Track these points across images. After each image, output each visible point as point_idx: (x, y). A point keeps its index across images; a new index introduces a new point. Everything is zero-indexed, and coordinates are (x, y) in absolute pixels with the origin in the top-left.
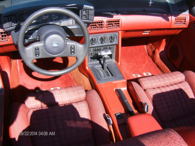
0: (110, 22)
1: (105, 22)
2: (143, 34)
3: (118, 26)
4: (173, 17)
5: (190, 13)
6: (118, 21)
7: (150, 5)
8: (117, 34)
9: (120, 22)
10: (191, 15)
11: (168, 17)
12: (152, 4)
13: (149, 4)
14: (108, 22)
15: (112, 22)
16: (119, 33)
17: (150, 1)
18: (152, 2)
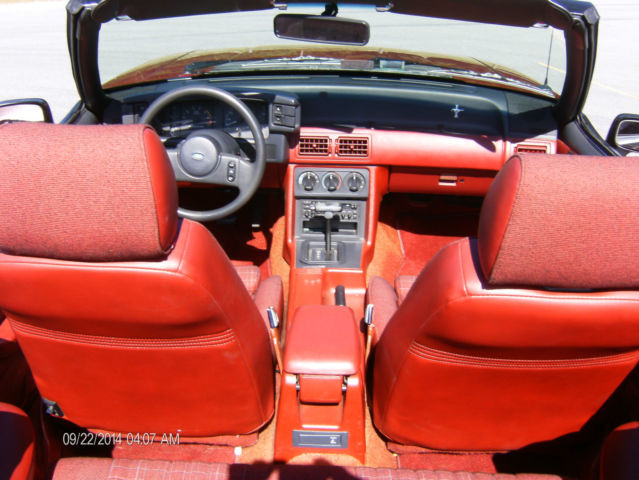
0: (346, 141)
1: (334, 141)
2: (441, 184)
3: (365, 152)
4: (508, 143)
5: (561, 136)
6: (365, 142)
7: (456, 116)
8: (363, 172)
9: (369, 144)
10: (562, 143)
11: (494, 142)
12: (460, 113)
13: (453, 113)
14: (341, 141)
15: (350, 142)
16: (368, 169)
17: (455, 107)
18: (459, 108)
